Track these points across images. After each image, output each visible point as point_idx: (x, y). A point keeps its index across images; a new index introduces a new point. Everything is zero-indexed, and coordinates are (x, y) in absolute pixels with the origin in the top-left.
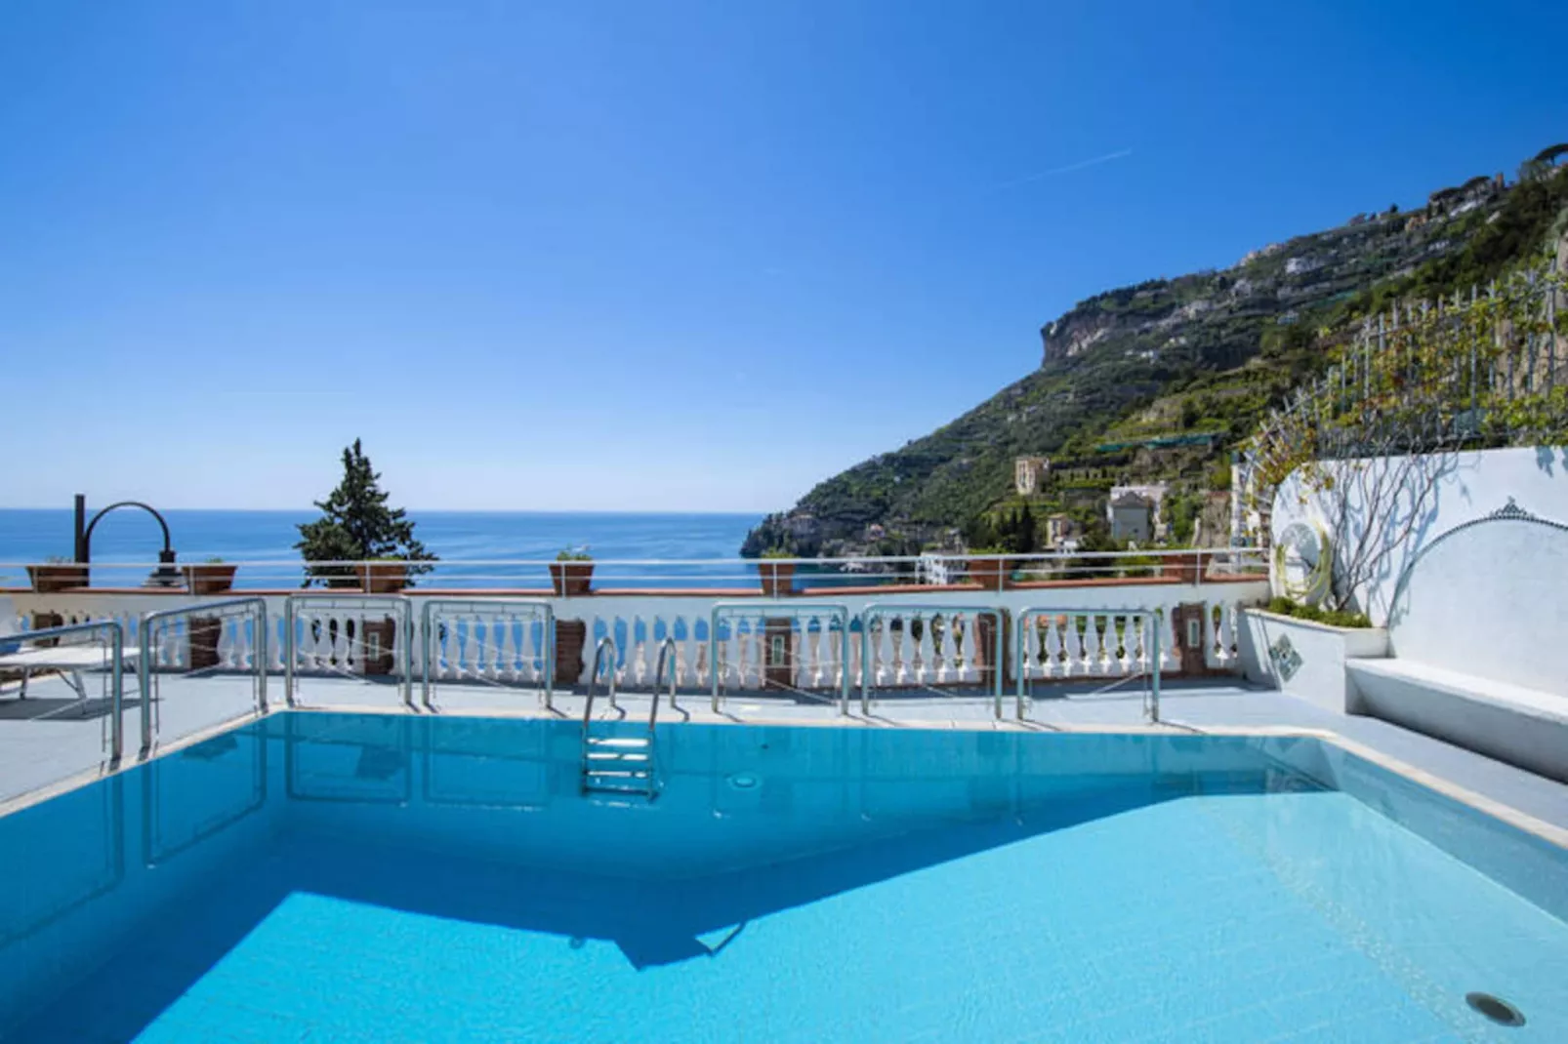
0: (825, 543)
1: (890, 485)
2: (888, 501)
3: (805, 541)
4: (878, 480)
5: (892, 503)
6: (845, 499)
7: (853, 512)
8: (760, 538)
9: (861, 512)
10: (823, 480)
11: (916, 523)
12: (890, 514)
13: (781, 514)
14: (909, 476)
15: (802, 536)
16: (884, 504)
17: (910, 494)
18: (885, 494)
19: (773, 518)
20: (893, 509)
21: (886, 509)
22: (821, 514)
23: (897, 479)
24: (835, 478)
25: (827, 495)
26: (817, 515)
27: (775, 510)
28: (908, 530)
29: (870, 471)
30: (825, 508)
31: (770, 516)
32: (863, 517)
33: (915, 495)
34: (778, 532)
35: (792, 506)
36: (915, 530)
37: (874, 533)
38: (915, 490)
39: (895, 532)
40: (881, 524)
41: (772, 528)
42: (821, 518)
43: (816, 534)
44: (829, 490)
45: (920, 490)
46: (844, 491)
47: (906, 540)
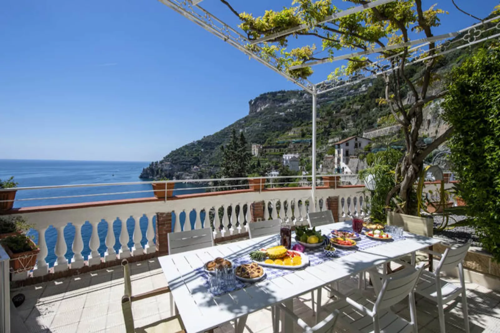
0: (175, 173)
1: (200, 152)
2: (200, 158)
3: (168, 172)
4: (196, 150)
5: (201, 159)
6: (183, 157)
7: (187, 162)
8: (148, 171)
9: (189, 162)
10: (174, 149)
11: (211, 165)
12: (201, 162)
13: (157, 162)
14: (207, 149)
15: (166, 170)
16: (198, 159)
17: (208, 155)
18: (198, 155)
19: (154, 164)
20: (202, 160)
21: (199, 161)
22: (174, 162)
23: (202, 150)
24: (179, 149)
25: (176, 155)
26: (172, 162)
27: (155, 161)
28: (208, 168)
29: (192, 147)
30: (176, 160)
31: (153, 163)
32: (191, 163)
33: (209, 156)
34: (156, 169)
35: (162, 159)
36: (211, 169)
37: (195, 169)
38: (209, 154)
39: (203, 169)
40: (198, 166)
41: (154, 167)
42: (174, 164)
43: (171, 170)
44: (177, 153)
45: (211, 154)
46: (183, 154)
47: (208, 172)
